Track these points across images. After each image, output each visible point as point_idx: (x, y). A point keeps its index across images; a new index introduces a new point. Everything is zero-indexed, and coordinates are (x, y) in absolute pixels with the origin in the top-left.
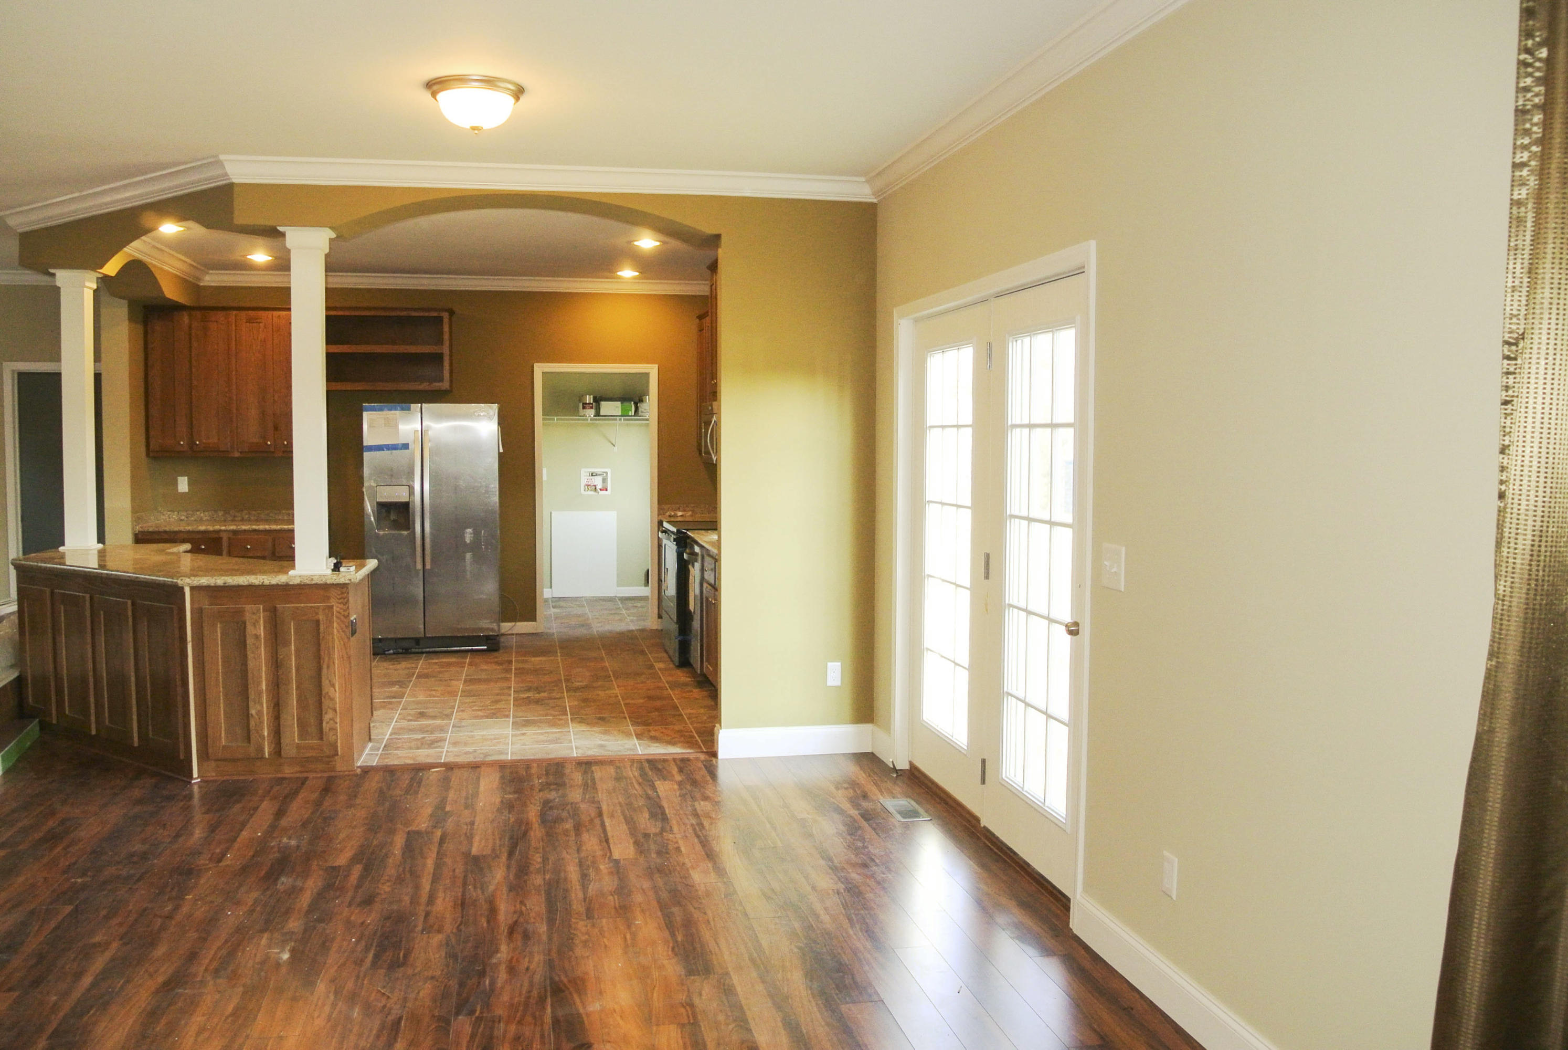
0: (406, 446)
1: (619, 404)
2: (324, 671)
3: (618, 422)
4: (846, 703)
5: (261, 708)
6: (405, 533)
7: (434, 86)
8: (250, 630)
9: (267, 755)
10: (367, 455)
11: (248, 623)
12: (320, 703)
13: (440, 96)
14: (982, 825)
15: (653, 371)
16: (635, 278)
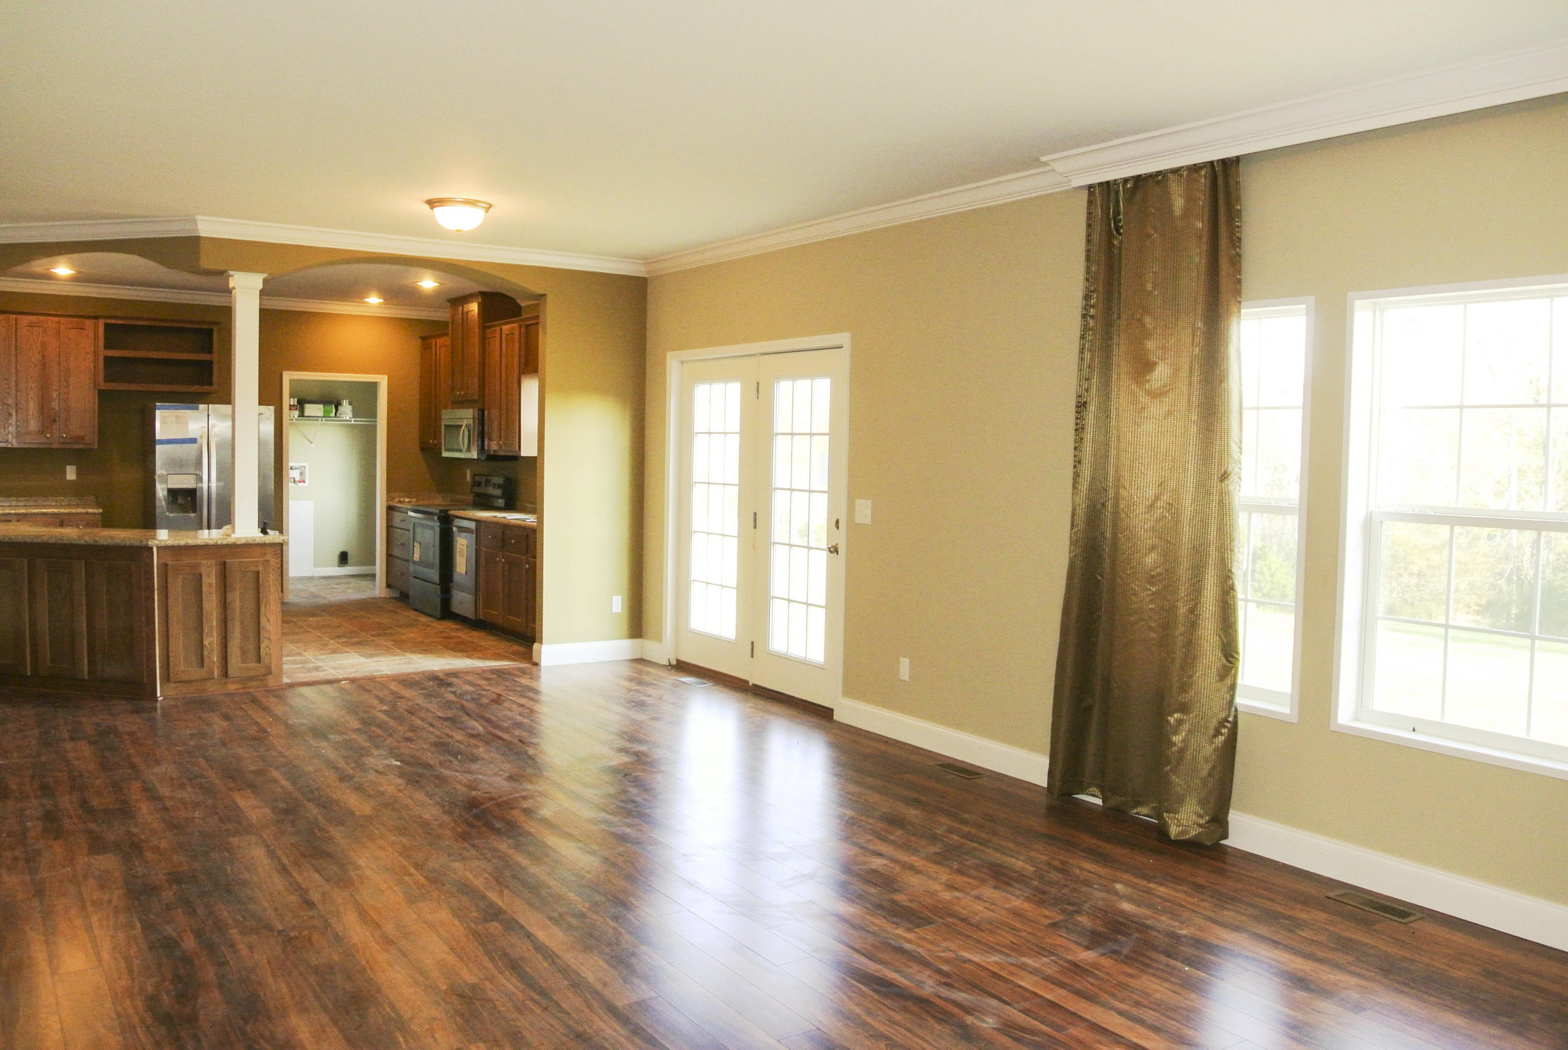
0: (194, 441)
1: (321, 406)
2: (262, 610)
3: (320, 422)
4: (623, 625)
5: (212, 640)
6: (192, 515)
7: (432, 203)
8: (205, 580)
9: (216, 677)
10: (158, 447)
11: (203, 575)
12: (259, 634)
13: (435, 209)
14: (750, 684)
15: (383, 381)
16: (380, 304)
